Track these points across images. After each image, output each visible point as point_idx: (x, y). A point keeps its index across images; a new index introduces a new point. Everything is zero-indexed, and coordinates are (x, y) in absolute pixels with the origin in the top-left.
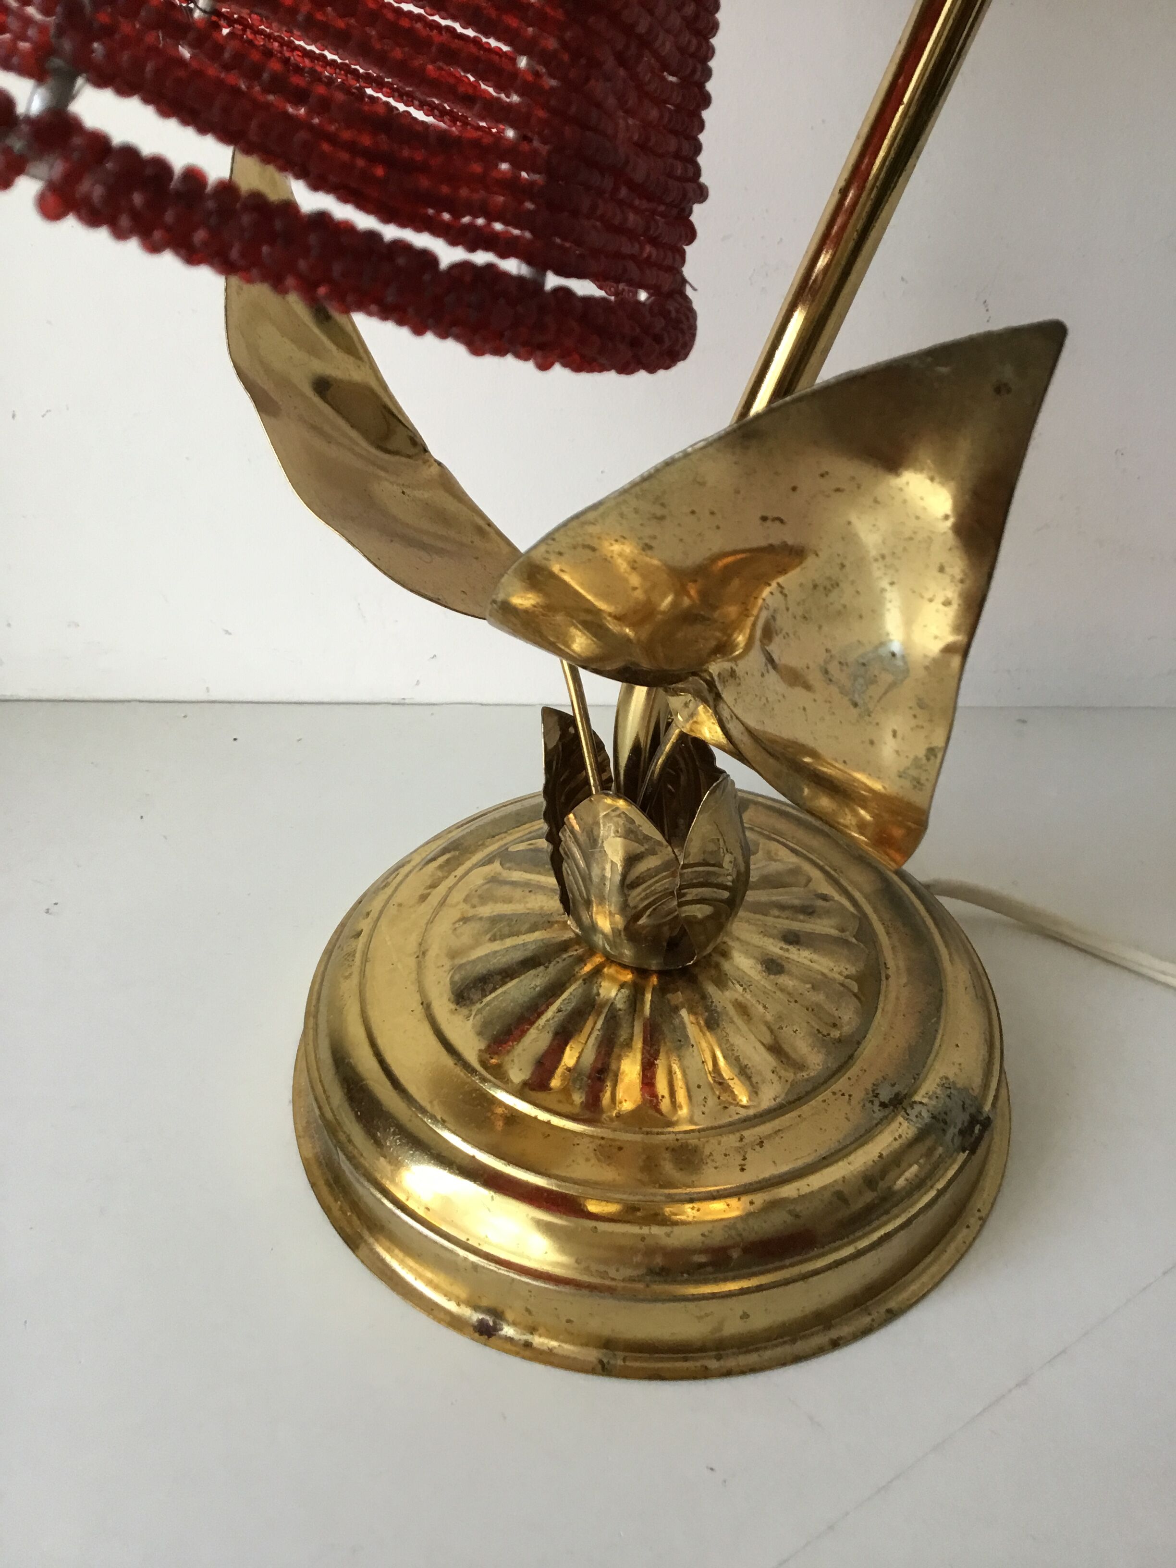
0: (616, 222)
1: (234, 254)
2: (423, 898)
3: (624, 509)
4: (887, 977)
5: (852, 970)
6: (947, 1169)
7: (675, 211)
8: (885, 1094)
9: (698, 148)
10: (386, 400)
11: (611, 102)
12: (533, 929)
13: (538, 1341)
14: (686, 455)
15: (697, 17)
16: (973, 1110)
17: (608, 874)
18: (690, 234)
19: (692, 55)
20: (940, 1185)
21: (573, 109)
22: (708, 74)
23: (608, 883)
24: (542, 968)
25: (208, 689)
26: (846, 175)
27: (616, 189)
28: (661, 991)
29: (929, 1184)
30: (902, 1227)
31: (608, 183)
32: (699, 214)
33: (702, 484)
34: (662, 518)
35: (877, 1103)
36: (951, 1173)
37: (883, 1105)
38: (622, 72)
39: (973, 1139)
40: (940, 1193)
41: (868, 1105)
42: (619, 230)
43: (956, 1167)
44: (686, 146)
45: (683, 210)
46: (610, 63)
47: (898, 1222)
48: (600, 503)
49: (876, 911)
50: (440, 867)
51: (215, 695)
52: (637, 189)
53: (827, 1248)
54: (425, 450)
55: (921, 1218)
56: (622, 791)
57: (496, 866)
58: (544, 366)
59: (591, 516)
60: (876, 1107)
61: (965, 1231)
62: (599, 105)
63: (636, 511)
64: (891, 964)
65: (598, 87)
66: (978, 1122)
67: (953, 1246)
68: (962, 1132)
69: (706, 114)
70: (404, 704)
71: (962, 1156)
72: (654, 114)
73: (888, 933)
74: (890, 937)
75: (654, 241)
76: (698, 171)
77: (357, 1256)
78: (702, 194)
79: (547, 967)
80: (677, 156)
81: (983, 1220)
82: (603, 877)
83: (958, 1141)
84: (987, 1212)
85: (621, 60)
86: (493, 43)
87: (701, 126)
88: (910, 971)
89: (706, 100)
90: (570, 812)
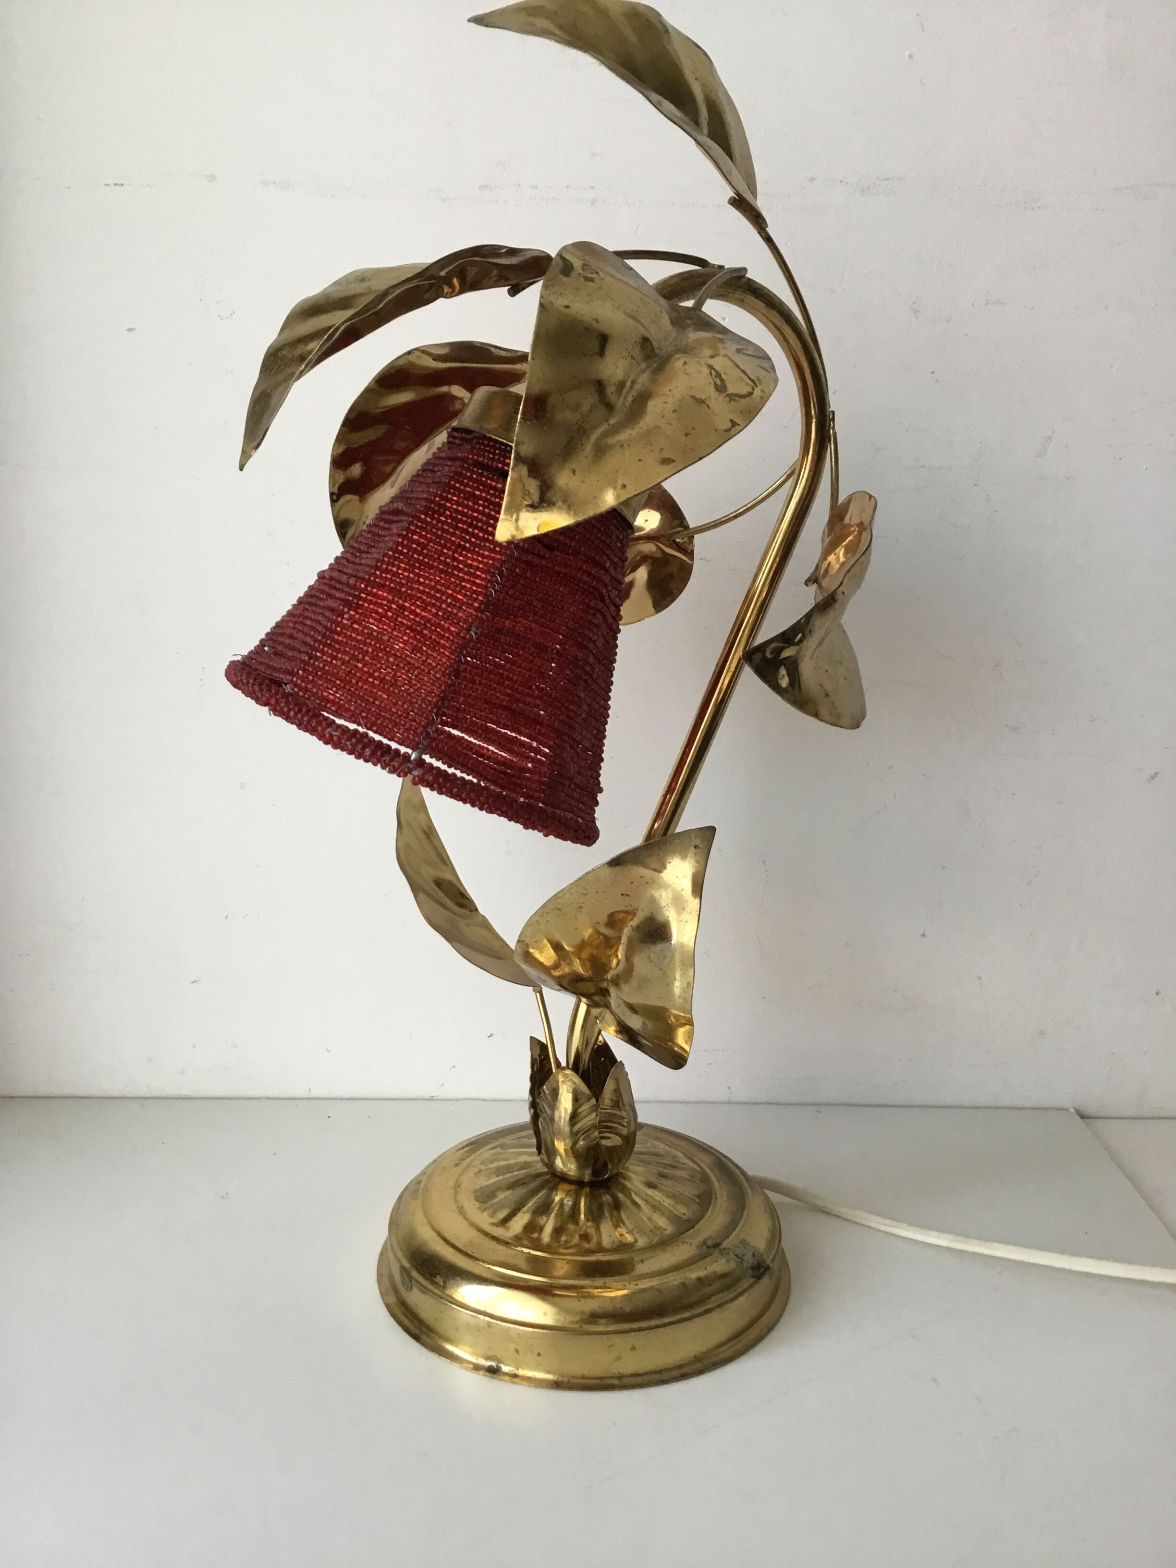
0: (570, 794)
1: (463, 795)
2: (457, 1165)
3: (572, 891)
4: (716, 1198)
5: (696, 1193)
6: (743, 1284)
7: (591, 795)
8: (710, 1243)
9: (599, 775)
10: (459, 886)
11: (569, 759)
12: (521, 1169)
13: (521, 1372)
14: (594, 870)
15: (597, 734)
16: (759, 1259)
17: (563, 1115)
18: (597, 804)
19: (597, 746)
20: (739, 1291)
21: (557, 761)
22: (602, 751)
23: (562, 1120)
25: (310, 1089)
26: (666, 790)
27: (570, 785)
28: (590, 1201)
29: (733, 1289)
30: (717, 1307)
31: (568, 783)
32: (600, 797)
33: (600, 881)
34: (585, 895)
35: (705, 1247)
36: (745, 1286)
37: (708, 1247)
38: (573, 751)
39: (759, 1274)
40: (739, 1294)
41: (701, 1247)
42: (571, 797)
43: (748, 1284)
44: (594, 774)
45: (594, 794)
46: (569, 749)
47: (715, 1304)
48: (563, 889)
49: (712, 1171)
50: (466, 1152)
51: (314, 1094)
52: (578, 786)
54: (477, 910)
56: (570, 1067)
57: (499, 1150)
58: (546, 835)
59: (559, 895)
60: (705, 1249)
62: (564, 760)
63: (577, 892)
64: (718, 1192)
65: (565, 755)
66: (763, 1268)
68: (752, 1268)
69: (602, 764)
70: (432, 1100)
71: (752, 1280)
72: (583, 764)
74: (719, 1182)
75: (583, 803)
76: (599, 783)
78: (601, 790)
80: (591, 776)
82: (560, 1117)
83: (750, 1272)
85: (572, 747)
86: (523, 738)
87: (600, 768)
88: (728, 1197)
89: (602, 760)
90: (543, 1085)
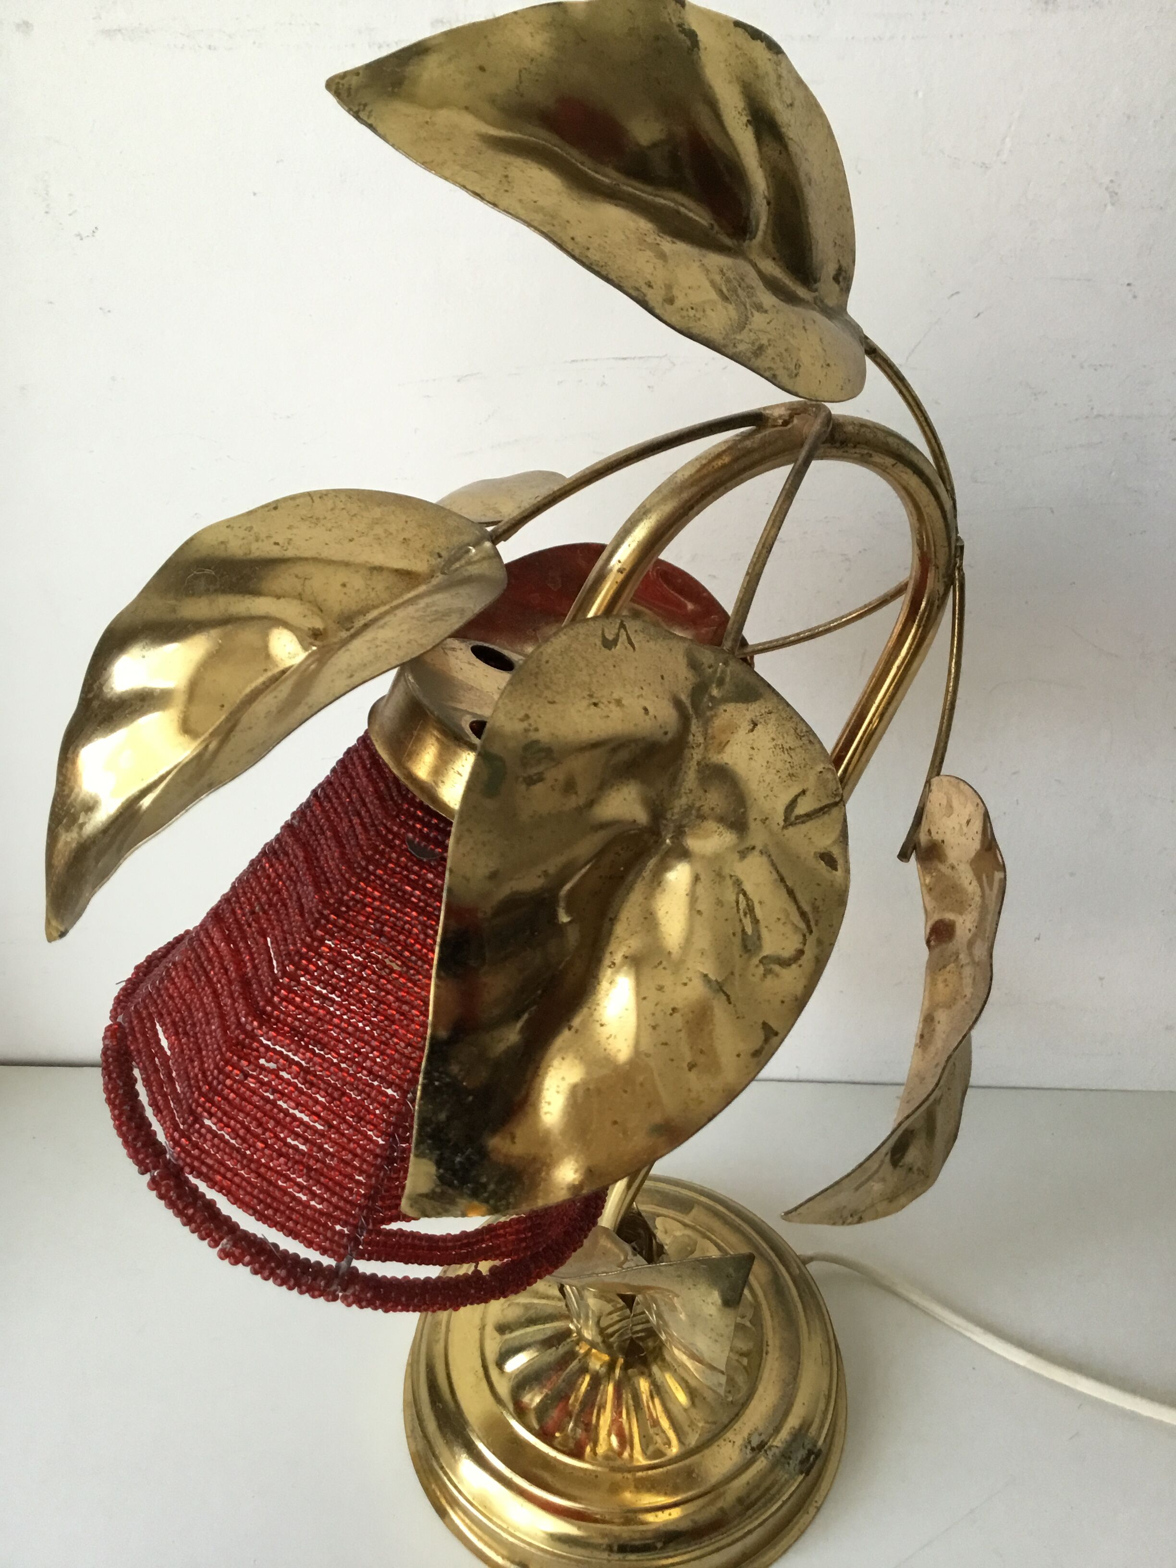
4: (767, 1353)
5: (745, 1349)
6: (790, 1487)
8: (755, 1442)
12: (550, 1318)
16: (809, 1446)
20: (784, 1498)
24: (554, 1348)
28: (626, 1367)
29: (778, 1497)
30: (760, 1525)
35: (749, 1447)
36: (793, 1488)
37: (753, 1450)
39: (808, 1465)
40: (784, 1503)
41: (744, 1449)
43: (796, 1485)
47: (757, 1523)
49: (766, 1298)
53: (713, 1541)
55: (771, 1519)
60: (748, 1451)
61: (806, 1516)
64: (770, 1343)
66: (813, 1453)
67: (797, 1527)
68: (802, 1462)
71: (801, 1477)
73: (772, 1316)
74: (773, 1320)
77: (445, 1523)
79: (557, 1348)
81: (818, 1509)
83: (797, 1468)
84: (820, 1503)
88: (781, 1348)
